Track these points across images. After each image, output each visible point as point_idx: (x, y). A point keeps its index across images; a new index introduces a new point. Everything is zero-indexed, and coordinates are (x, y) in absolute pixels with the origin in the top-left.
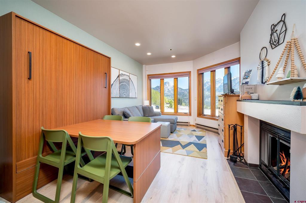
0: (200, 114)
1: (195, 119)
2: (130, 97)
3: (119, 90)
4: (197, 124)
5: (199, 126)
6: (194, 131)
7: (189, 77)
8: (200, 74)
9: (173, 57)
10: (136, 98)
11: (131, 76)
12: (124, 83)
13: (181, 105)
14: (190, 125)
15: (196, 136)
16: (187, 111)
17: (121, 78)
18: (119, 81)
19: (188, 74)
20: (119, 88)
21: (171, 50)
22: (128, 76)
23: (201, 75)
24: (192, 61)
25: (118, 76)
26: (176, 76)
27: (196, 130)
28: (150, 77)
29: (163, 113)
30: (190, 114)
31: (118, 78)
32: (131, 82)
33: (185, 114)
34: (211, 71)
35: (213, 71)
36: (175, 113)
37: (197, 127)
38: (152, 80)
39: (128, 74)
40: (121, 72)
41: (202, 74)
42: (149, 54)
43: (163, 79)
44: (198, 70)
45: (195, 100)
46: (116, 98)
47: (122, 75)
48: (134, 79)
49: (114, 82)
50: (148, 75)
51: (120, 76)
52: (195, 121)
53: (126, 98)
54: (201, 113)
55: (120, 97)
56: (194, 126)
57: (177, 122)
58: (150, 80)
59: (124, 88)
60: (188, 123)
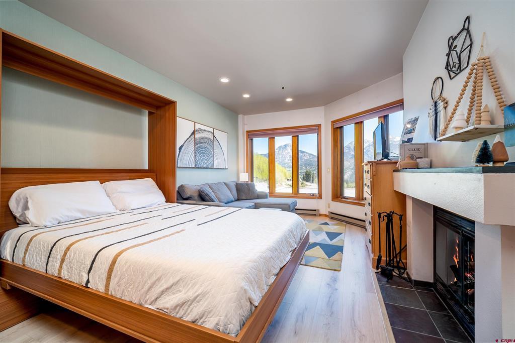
0: (338, 195)
1: (329, 204)
2: (215, 167)
3: (195, 156)
4: (331, 213)
5: (335, 217)
6: (326, 224)
7: (318, 134)
8: (337, 128)
9: (289, 100)
10: (225, 169)
11: (217, 133)
12: (204, 145)
13: (313, 182)
14: (320, 215)
15: (326, 232)
16: (315, 191)
17: (197, 136)
18: (195, 140)
19: (316, 129)
20: (195, 152)
21: (283, 88)
22: (211, 132)
23: (337, 131)
24: (323, 107)
25: (193, 133)
26: (295, 132)
27: (328, 222)
28: (251, 135)
29: (272, 194)
30: (320, 197)
31: (193, 136)
32: (216, 143)
33: (312, 196)
34: (355, 123)
35: (360, 124)
36: (295, 194)
37: (332, 218)
38: (254, 139)
39: (211, 130)
40: (198, 126)
41: (341, 127)
42: (246, 96)
43: (274, 138)
44: (333, 122)
45: (329, 173)
46: (188, 168)
47: (200, 132)
48: (222, 137)
49: (185, 141)
50: (248, 132)
51: (196, 132)
52: (329, 207)
53: (206, 168)
54: (339, 194)
55: (195, 168)
56: (326, 216)
57: (296, 209)
58: (252, 139)
59: (203, 153)
60: (315, 210)
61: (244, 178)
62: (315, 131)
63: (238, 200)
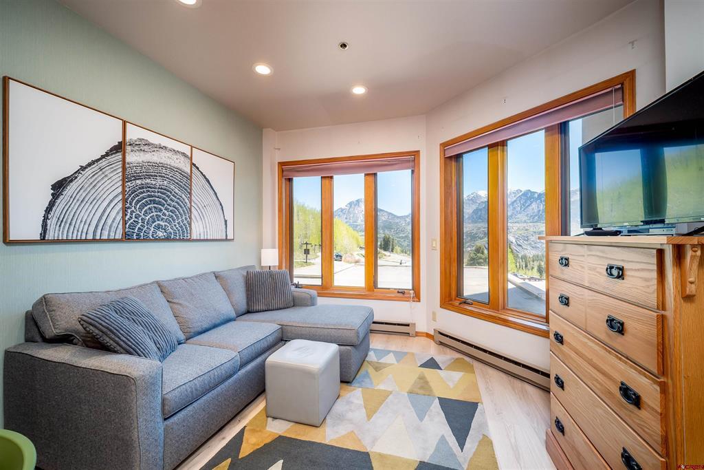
0: (453, 297)
1: (434, 314)
2: (194, 237)
3: (125, 209)
4: (441, 333)
5: (445, 340)
7: (413, 172)
8: (450, 158)
9: (359, 90)
10: (226, 240)
12: (158, 182)
14: (417, 334)
15: (444, 403)
16: (406, 282)
17: (133, 158)
18: (124, 168)
19: (410, 160)
20: (124, 200)
22: (184, 154)
23: (453, 160)
24: (424, 116)
25: (119, 148)
26: (371, 166)
27: (439, 359)
28: (288, 171)
29: (327, 289)
30: (417, 297)
31: (119, 156)
32: (197, 181)
33: (401, 295)
34: (490, 146)
35: (500, 147)
36: (369, 290)
37: (441, 343)
40: (134, 134)
41: (458, 157)
42: (263, 69)
43: (332, 177)
44: (444, 145)
45: (434, 249)
47: (146, 148)
48: (217, 170)
49: (84, 169)
50: (281, 164)
51: (128, 148)
52: (434, 319)
53: (166, 241)
54: (454, 293)
55: (126, 240)
56: (428, 335)
57: (374, 323)
58: (290, 180)
59: (154, 202)
60: (408, 325)
61: (271, 258)
62: (408, 164)
63: (248, 312)
